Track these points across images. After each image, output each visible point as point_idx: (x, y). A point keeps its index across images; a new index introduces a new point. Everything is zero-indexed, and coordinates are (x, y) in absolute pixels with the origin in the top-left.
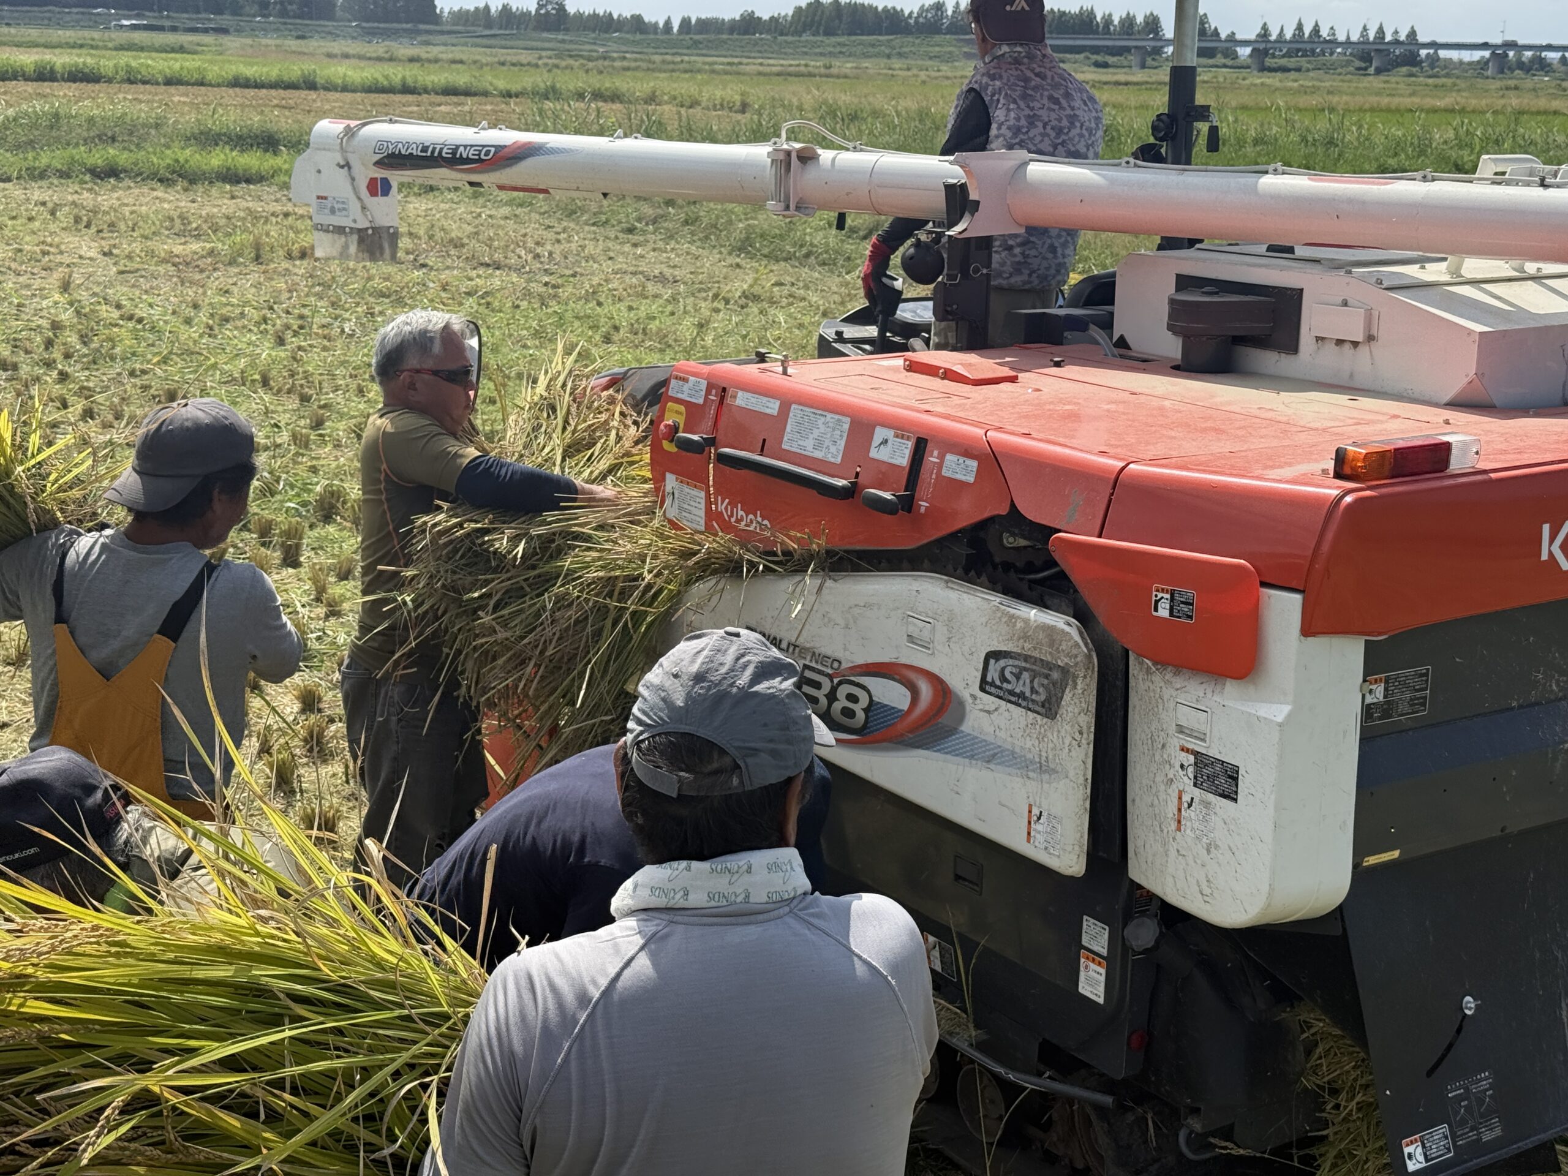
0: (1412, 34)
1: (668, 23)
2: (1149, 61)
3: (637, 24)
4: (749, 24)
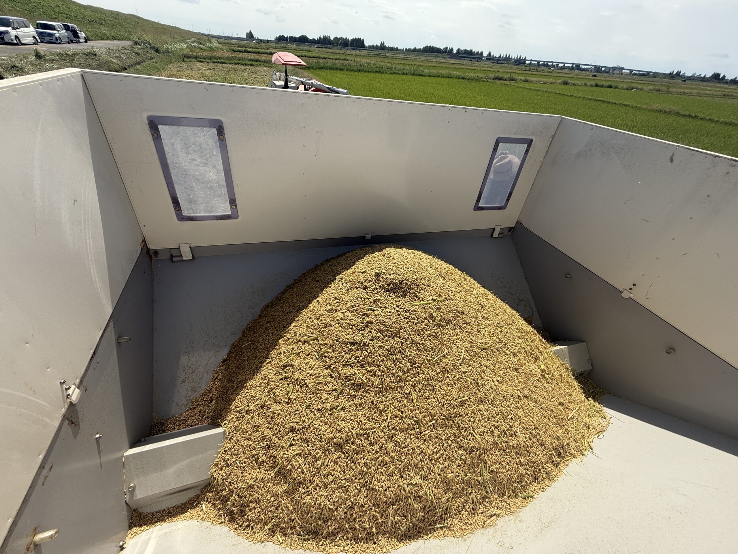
0: (526, 58)
1: (403, 49)
2: (479, 60)
3: (397, 49)
4: (415, 50)
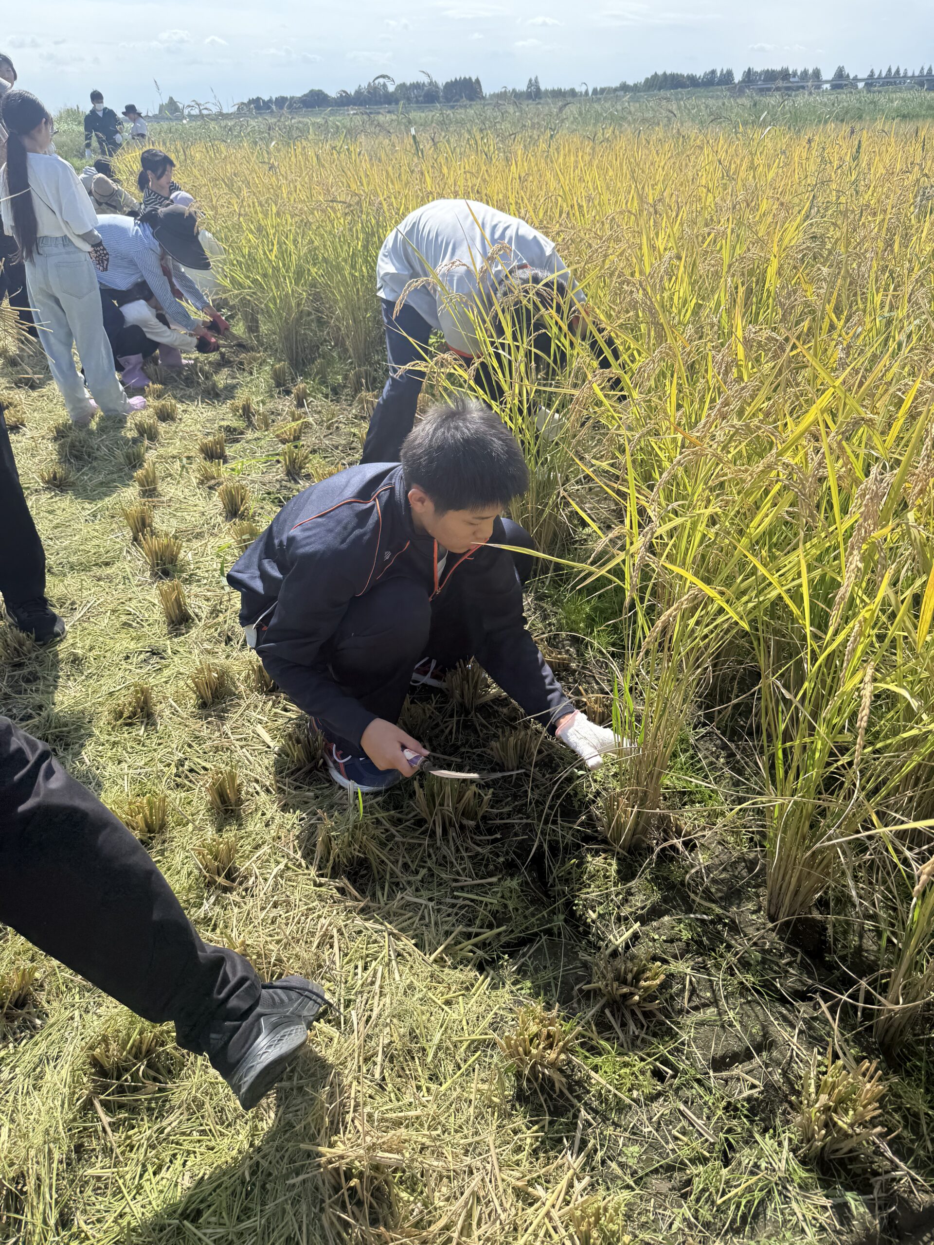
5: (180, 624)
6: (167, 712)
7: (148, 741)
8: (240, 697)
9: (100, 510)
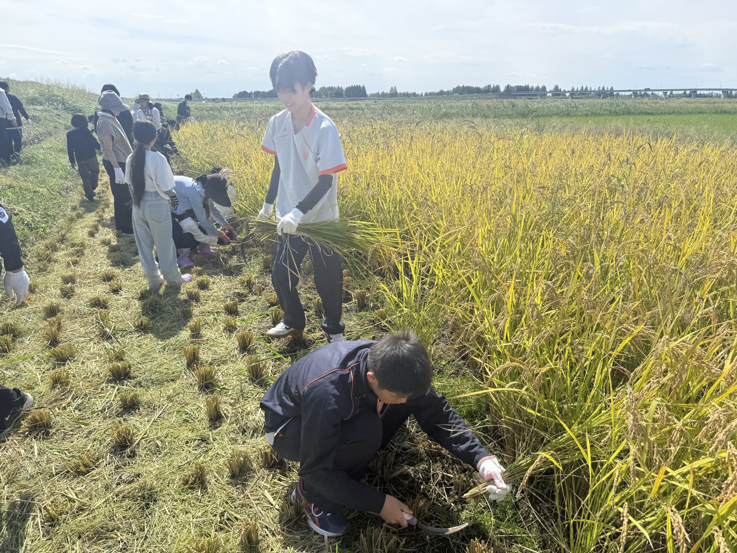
0: (612, 88)
2: (543, 97)
5: (216, 421)
6: (213, 481)
7: (203, 499)
8: (254, 472)
9: (167, 345)
